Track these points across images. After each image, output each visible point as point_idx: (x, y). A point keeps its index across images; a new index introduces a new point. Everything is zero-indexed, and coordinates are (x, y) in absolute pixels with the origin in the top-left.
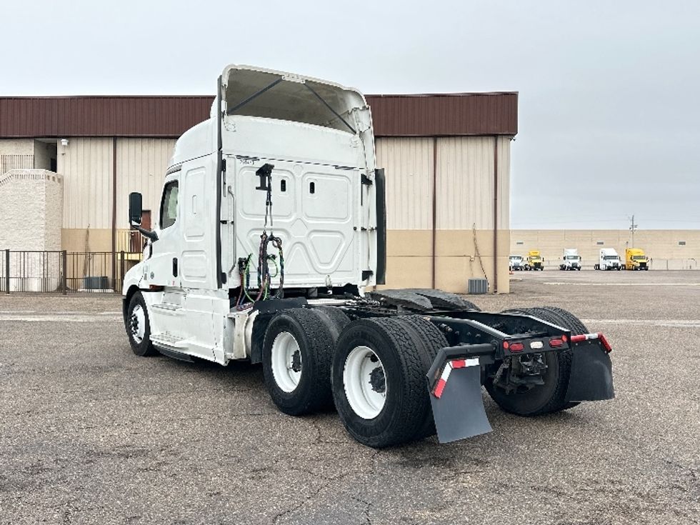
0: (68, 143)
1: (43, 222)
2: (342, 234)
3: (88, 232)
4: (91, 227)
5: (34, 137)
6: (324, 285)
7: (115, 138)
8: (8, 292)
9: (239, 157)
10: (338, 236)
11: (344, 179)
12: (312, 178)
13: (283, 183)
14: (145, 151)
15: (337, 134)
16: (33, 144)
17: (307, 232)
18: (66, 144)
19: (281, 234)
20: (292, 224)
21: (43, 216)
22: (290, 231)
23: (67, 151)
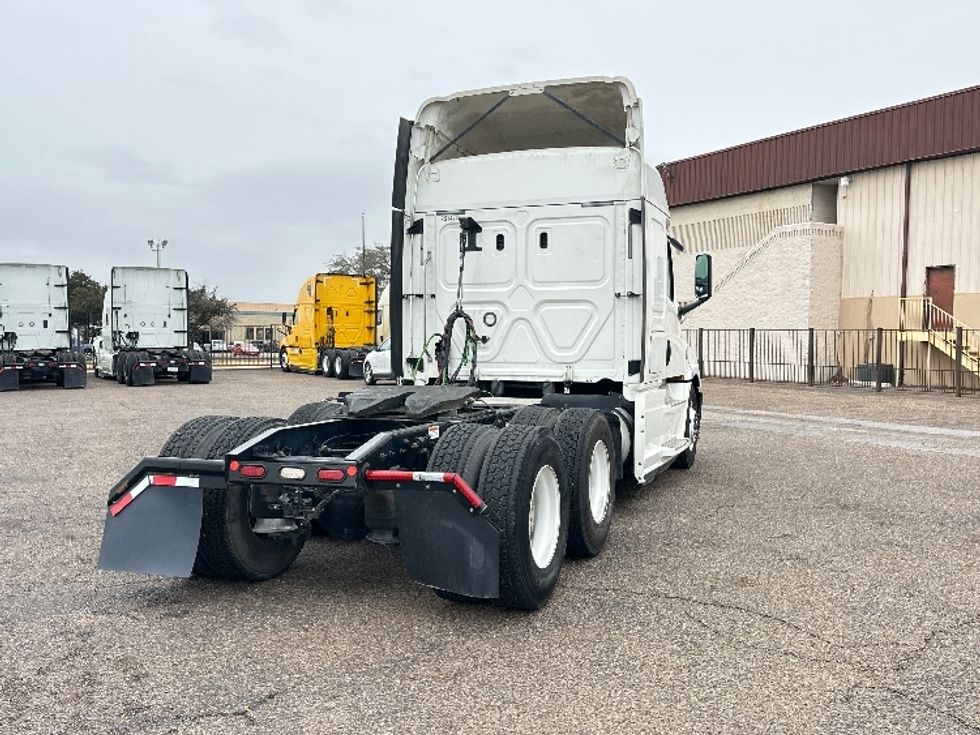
0: (850, 182)
1: (808, 292)
2: (592, 303)
3: (871, 301)
4: (875, 295)
5: (814, 180)
6: (562, 380)
7: (909, 165)
8: (751, 379)
9: (439, 213)
10: (589, 308)
11: (598, 221)
12: (544, 226)
13: (500, 239)
14: (950, 176)
15: (590, 154)
16: (810, 190)
17: (533, 304)
18: (847, 183)
19: (496, 308)
20: (510, 295)
21: (808, 283)
22: (508, 304)
23: (850, 193)
